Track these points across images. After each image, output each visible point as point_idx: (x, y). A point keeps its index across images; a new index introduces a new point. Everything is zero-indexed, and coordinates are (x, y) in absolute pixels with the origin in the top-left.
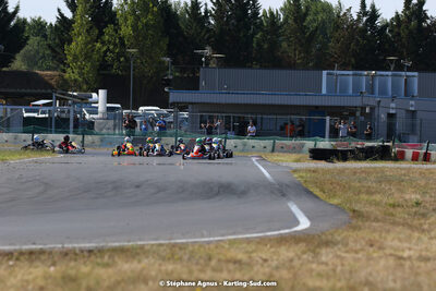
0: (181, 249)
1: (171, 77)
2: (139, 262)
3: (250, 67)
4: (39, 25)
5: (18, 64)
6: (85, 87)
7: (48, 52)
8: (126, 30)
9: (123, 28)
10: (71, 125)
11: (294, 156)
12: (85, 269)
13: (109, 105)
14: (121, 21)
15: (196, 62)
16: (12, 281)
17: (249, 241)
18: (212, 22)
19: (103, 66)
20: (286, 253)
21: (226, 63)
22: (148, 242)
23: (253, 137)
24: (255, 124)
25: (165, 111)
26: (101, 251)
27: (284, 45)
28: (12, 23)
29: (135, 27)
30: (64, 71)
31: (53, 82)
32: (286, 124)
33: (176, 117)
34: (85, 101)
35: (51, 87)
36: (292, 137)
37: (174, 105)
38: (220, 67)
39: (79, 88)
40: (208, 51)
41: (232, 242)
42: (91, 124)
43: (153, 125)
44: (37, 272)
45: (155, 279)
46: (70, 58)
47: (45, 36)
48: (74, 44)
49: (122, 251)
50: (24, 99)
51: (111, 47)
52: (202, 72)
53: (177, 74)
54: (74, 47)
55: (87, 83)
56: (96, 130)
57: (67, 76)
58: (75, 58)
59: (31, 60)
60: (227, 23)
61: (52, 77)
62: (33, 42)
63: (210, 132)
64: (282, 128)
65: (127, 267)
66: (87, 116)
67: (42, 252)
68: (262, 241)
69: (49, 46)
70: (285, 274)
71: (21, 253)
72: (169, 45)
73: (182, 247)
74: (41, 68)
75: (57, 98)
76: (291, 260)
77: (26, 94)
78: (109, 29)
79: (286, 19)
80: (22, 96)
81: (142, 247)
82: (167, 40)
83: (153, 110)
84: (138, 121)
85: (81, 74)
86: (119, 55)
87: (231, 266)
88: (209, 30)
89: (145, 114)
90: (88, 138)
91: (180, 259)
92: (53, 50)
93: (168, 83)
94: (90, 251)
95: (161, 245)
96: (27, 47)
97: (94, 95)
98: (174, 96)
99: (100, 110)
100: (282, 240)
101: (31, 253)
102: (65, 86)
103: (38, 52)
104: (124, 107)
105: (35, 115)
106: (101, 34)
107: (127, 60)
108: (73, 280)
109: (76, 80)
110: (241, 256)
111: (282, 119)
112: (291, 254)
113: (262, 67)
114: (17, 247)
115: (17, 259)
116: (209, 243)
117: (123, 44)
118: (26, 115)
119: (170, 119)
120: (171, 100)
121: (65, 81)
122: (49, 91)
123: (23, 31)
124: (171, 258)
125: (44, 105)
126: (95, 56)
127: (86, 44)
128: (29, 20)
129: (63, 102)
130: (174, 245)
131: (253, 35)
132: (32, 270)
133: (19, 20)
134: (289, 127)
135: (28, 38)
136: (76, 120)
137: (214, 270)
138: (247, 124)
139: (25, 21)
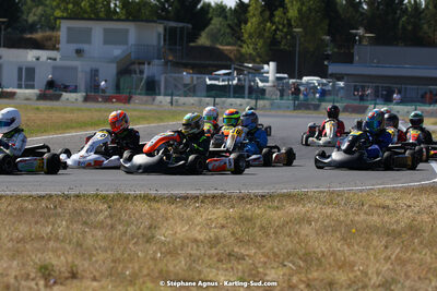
0: (338, 196)
1: (330, 53)
2: (304, 206)
3: (397, 45)
4: (221, 8)
5: (203, 40)
6: (258, 60)
7: (228, 30)
8: (293, 13)
9: (291, 11)
10: (246, 92)
11: (433, 120)
12: (258, 211)
13: (278, 75)
14: (289, 5)
15: (351, 40)
16: (198, 220)
17: (395, 190)
18: (365, 7)
19: (274, 42)
20: (426, 200)
21: (376, 41)
22: (311, 190)
23: (398, 104)
24: (399, 92)
25: (324, 81)
26: (272, 196)
27: (425, 26)
28: (199, 7)
29: (300, 11)
30: (241, 46)
31: (232, 56)
32: (426, 93)
33: (334, 86)
34: (258, 71)
35: (230, 59)
36: (430, 104)
37: (332, 76)
38: (371, 44)
39: (253, 61)
40: (361, 31)
41: (381, 191)
42: (263, 91)
43: (314, 93)
44: (218, 213)
45: (317, 221)
46: (246, 36)
47: (226, 17)
48: (249, 24)
49: (289, 196)
50: (208, 70)
51: (281, 27)
52: (356, 49)
53: (336, 50)
54: (250, 26)
55: (260, 57)
56: (267, 96)
57: (243, 50)
58: (250, 36)
59: (214, 37)
60: (378, 8)
61: (231, 51)
62: (216, 22)
63: (362, 98)
64: (423, 96)
65: (294, 210)
66: (261, 84)
67: (223, 196)
68: (406, 190)
69: (229, 25)
70: (425, 218)
71: (206, 197)
72: (329, 25)
73: (340, 194)
74: (221, 44)
75: (235, 69)
76: (431, 207)
77: (209, 65)
78: (279, 12)
79: (426, 6)
80: (206, 67)
81: (306, 194)
82: (327, 21)
83: (314, 80)
84: (302, 88)
85: (255, 49)
86: (286, 34)
87: (381, 211)
88: (362, 14)
89: (308, 83)
90: (261, 103)
91: (338, 204)
92: (232, 29)
93: (328, 57)
94: (263, 196)
95: (321, 192)
96: (211, 27)
97: (266, 66)
98: (333, 69)
99: (271, 79)
100: (423, 190)
101: (214, 197)
102: (242, 58)
103: (220, 30)
104: (291, 77)
105: (216, 82)
106: (272, 15)
107: (293, 37)
108: (249, 220)
109: (251, 54)
110: (388, 202)
111: (423, 89)
112: (431, 202)
113: (406, 45)
114: (203, 192)
115: (202, 202)
116: (361, 191)
117: (290, 25)
118: (209, 82)
119: (329, 88)
120: (330, 72)
121: (242, 55)
122: (229, 63)
123: (208, 13)
124: (330, 203)
125: (225, 74)
126: (267, 34)
127: (259, 24)
128: (213, 4)
129: (240, 72)
130: (333, 192)
131: (399, 18)
132: (214, 211)
133: (204, 3)
134: (428, 95)
135: (211, 19)
136: (250, 87)
137: (365, 213)
138: (394, 92)
139: (209, 5)
